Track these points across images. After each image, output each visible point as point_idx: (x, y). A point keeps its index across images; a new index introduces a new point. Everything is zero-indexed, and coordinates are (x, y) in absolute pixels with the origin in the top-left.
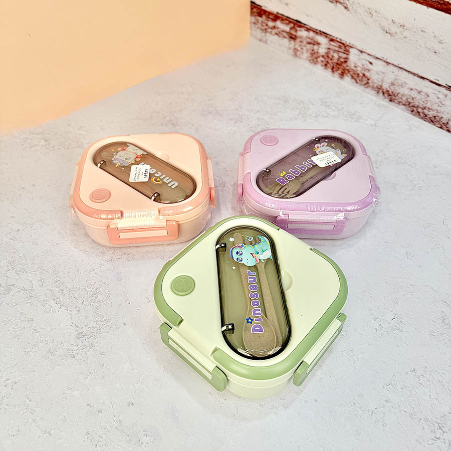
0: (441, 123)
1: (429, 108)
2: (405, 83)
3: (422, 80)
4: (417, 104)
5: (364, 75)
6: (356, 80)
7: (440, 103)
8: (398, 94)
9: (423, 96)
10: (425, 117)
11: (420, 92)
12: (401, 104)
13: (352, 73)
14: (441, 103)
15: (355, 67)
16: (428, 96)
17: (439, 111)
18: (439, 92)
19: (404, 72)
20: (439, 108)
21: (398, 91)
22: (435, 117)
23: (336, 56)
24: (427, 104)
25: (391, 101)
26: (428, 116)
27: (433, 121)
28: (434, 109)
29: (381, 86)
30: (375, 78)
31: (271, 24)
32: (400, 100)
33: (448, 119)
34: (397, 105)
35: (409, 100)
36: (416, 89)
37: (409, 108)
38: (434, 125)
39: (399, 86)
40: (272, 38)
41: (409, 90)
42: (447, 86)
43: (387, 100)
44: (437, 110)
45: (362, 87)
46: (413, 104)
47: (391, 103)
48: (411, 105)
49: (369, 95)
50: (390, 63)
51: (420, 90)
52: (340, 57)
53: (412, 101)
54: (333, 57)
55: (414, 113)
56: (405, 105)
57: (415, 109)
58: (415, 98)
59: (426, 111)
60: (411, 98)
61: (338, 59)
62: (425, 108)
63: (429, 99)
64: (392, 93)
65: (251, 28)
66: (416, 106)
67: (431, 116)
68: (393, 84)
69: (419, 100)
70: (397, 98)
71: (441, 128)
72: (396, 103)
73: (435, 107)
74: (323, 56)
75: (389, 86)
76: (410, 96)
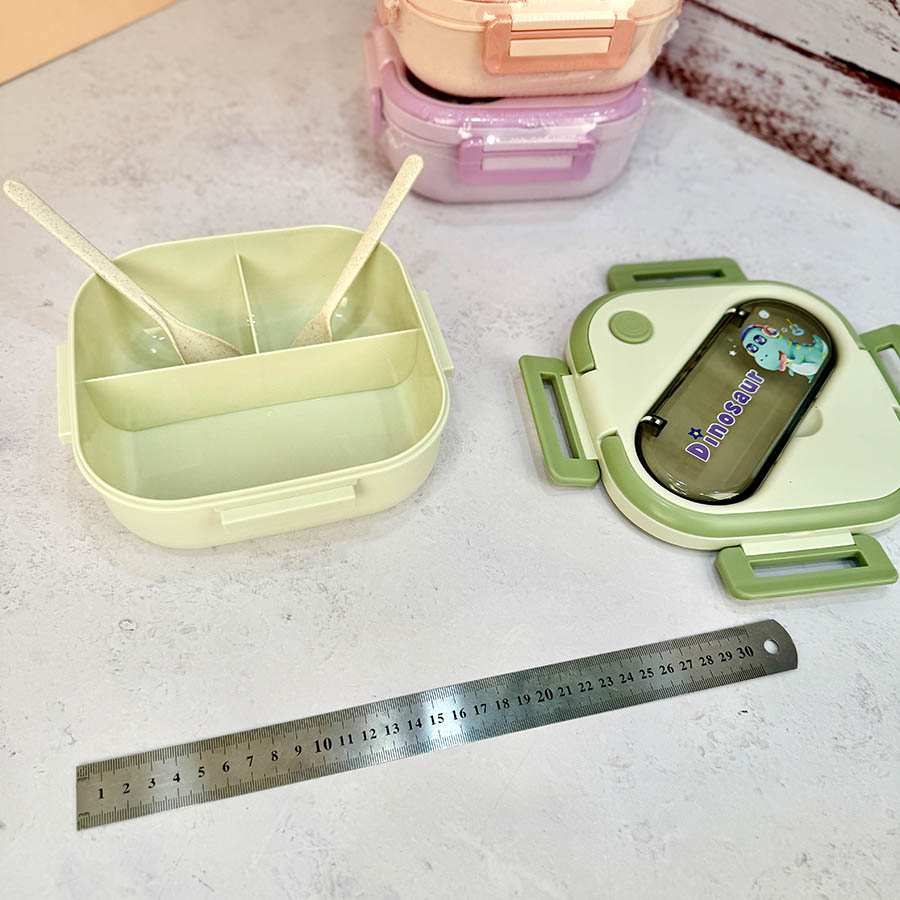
0: (812, 151)
1: (783, 114)
2: (725, 50)
3: (764, 42)
4: (752, 102)
7: (808, 101)
8: (707, 77)
9: (767, 83)
10: (772, 136)
11: (760, 73)
12: (713, 102)
14: (812, 99)
16: (781, 82)
17: (807, 121)
18: (809, 72)
19: (722, 20)
20: (807, 114)
21: (706, 71)
22: (796, 136)
24: (776, 103)
25: (689, 94)
26: (781, 133)
27: (793, 144)
28: (795, 115)
32: (712, 93)
33: (827, 140)
34: (704, 106)
35: (735, 94)
36: (752, 66)
37: (734, 114)
38: (795, 154)
39: (708, 56)
41: (734, 67)
42: (827, 57)
43: (680, 93)
44: (802, 118)
46: (743, 104)
47: (688, 101)
48: (739, 105)
51: (762, 68)
53: (741, 96)
55: (745, 125)
56: (722, 105)
57: (748, 116)
58: (750, 87)
59: (775, 122)
60: (739, 88)
62: (771, 114)
63: (782, 90)
64: (692, 74)
66: (750, 107)
67: (787, 133)
68: (693, 52)
69: (758, 94)
70: (704, 87)
71: (811, 162)
72: (702, 102)
73: (797, 110)
75: (685, 59)
76: (736, 82)
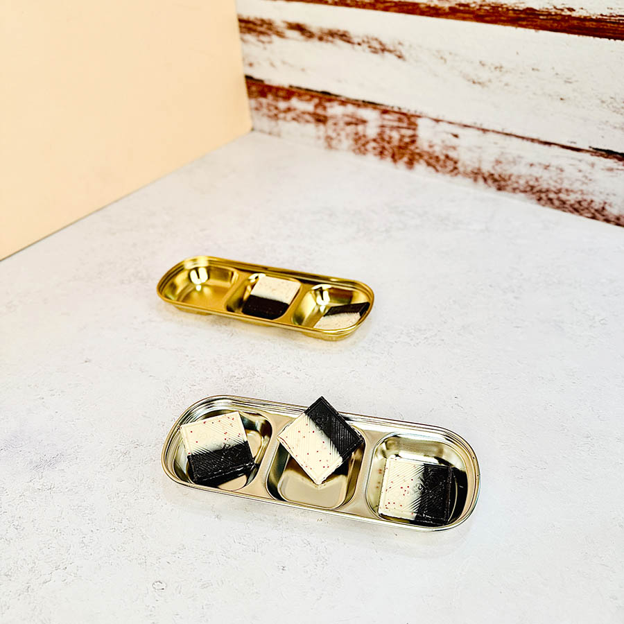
0: (593, 211)
1: (567, 190)
2: (519, 157)
3: (546, 147)
4: (544, 186)
5: (447, 157)
6: (434, 167)
7: (584, 179)
8: (510, 176)
9: (553, 172)
10: (562, 205)
11: (547, 167)
12: (517, 191)
13: (426, 157)
14: (586, 177)
15: (431, 146)
16: (562, 170)
17: (585, 192)
18: (580, 161)
19: (514, 139)
20: (584, 187)
21: (508, 173)
22: (579, 202)
23: (395, 135)
24: (562, 183)
25: (500, 189)
26: (568, 202)
27: (577, 209)
28: (575, 190)
29: (479, 169)
30: (467, 159)
31: (282, 105)
32: (515, 185)
33: (602, 202)
34: (511, 194)
35: (531, 183)
36: (540, 164)
37: (534, 196)
38: (581, 215)
39: (509, 163)
40: (288, 126)
41: (528, 166)
42: (591, 149)
43: (493, 189)
44: (582, 191)
45: (448, 177)
46: (538, 188)
47: (500, 192)
48: (535, 190)
49: (462, 187)
50: (488, 131)
51: (547, 164)
52: (403, 136)
53: (536, 184)
54: (390, 138)
55: (543, 202)
56: (525, 192)
57: (543, 195)
58: (541, 177)
59: (563, 196)
60: (534, 179)
61: (401, 140)
62: (559, 191)
63: (564, 175)
64: (500, 176)
65: (252, 117)
66: (544, 190)
67: (572, 202)
68: (498, 162)
69: (547, 180)
70: (509, 182)
71: (594, 217)
72: (509, 192)
73: (577, 186)
74: (374, 140)
75: (493, 167)
76: (531, 175)
